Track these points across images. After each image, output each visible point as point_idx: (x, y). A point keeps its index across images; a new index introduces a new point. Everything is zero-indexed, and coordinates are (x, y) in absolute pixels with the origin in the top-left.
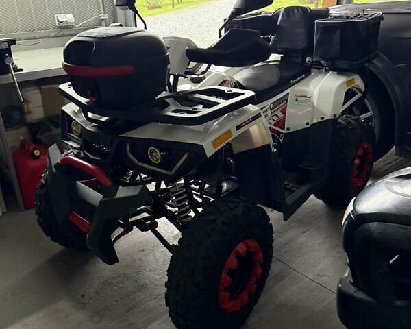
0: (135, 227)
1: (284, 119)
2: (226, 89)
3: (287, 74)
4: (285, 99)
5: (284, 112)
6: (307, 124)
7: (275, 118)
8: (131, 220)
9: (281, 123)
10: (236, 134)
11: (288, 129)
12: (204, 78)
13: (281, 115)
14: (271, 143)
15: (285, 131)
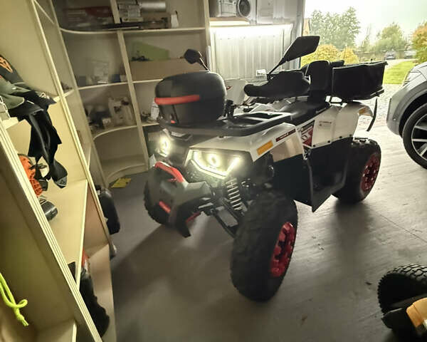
0: (202, 212)
1: (311, 139)
2: (269, 113)
3: (312, 107)
4: (312, 124)
5: (311, 134)
6: (329, 142)
7: (305, 138)
8: (200, 207)
9: (309, 142)
10: (276, 144)
11: (314, 146)
12: (252, 109)
13: (309, 136)
14: (304, 153)
15: (312, 148)
